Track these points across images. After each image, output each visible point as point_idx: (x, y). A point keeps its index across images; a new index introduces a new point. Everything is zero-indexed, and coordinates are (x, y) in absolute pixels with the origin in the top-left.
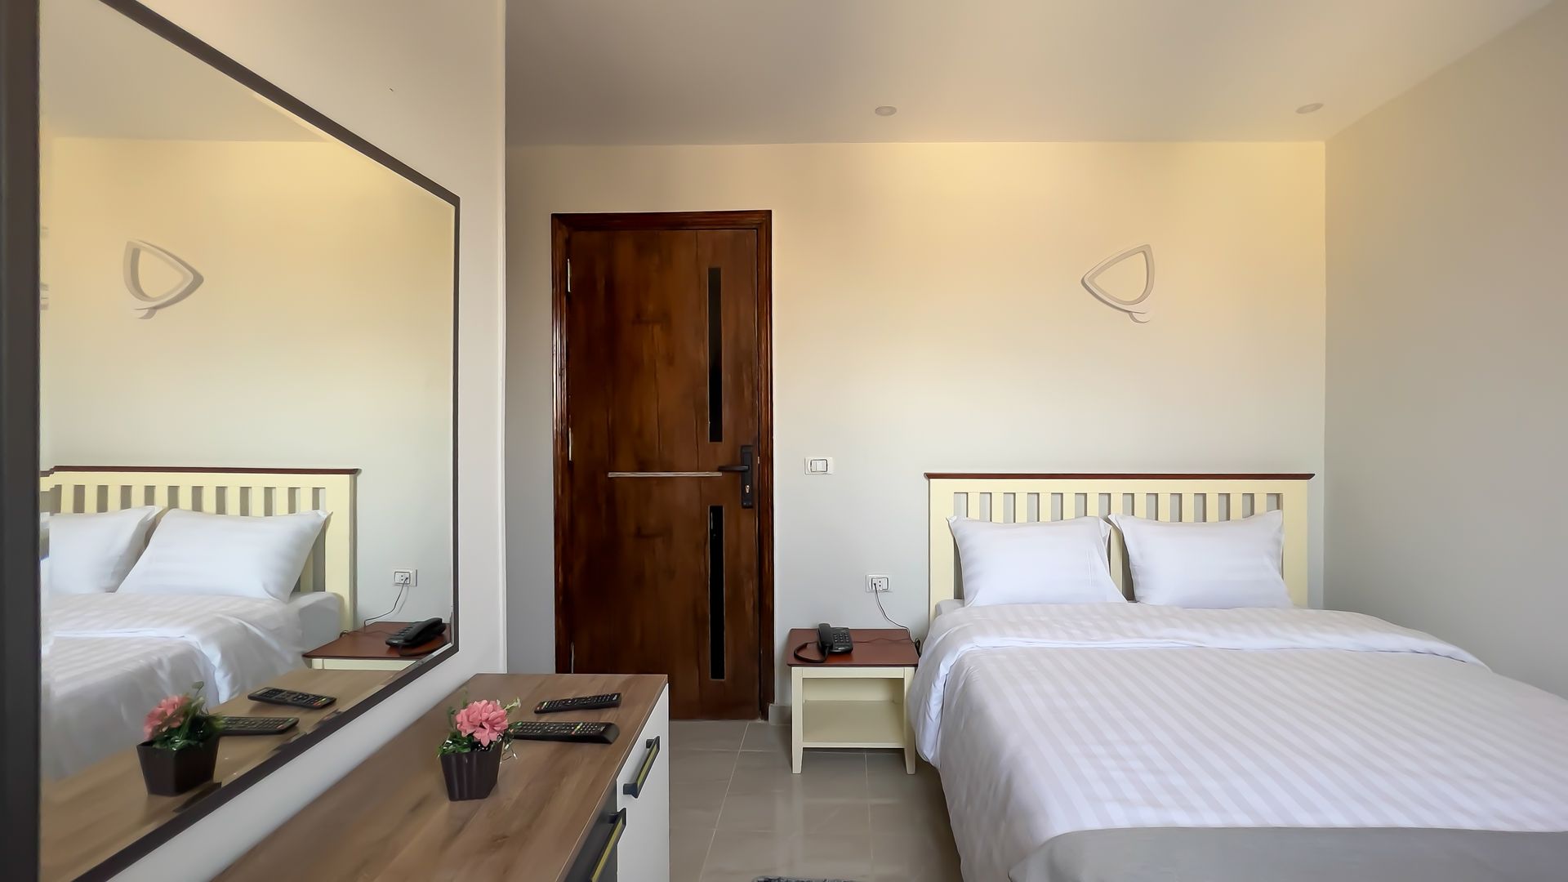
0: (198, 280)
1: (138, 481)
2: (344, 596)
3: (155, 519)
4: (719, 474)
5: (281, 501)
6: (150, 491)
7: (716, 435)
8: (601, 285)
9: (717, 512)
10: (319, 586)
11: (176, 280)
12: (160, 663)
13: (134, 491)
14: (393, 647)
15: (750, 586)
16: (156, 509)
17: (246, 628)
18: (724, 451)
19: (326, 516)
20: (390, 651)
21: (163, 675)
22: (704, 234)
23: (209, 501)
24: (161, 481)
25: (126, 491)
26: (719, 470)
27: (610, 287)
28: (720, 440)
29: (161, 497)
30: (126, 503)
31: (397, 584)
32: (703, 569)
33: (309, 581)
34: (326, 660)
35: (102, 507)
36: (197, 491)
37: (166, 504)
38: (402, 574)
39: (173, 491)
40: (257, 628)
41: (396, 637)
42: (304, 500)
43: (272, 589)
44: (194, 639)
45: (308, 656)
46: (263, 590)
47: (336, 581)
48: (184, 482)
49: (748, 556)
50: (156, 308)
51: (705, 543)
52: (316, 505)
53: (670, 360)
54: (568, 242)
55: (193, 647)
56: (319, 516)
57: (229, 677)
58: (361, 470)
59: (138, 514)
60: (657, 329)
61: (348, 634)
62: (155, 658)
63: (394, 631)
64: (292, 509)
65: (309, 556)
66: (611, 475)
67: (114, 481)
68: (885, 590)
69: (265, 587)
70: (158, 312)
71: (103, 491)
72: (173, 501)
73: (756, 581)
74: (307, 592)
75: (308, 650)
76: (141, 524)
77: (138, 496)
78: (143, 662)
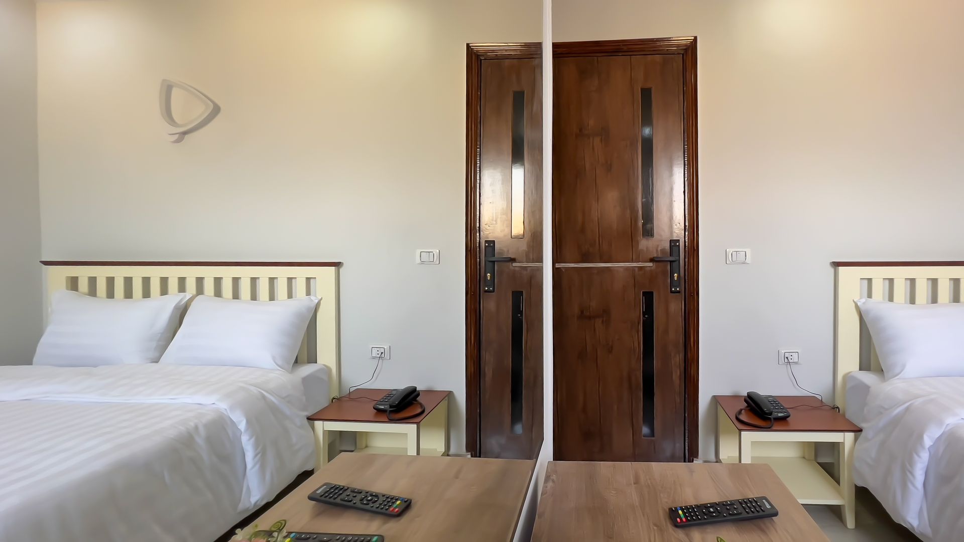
0: (216, 110)
1: (173, 273)
2: (332, 367)
3: (187, 303)
4: (651, 264)
5: (281, 288)
6: (182, 281)
7: (648, 231)
9: (648, 296)
10: (312, 359)
11: (200, 111)
12: (196, 428)
13: (170, 281)
14: (379, 411)
15: (677, 359)
16: (188, 295)
17: (264, 397)
19: (317, 301)
20: (376, 415)
21: (200, 441)
22: (637, 60)
23: (227, 288)
24: (191, 273)
25: (164, 281)
28: (651, 236)
29: (191, 286)
30: (164, 291)
31: (374, 358)
32: (636, 344)
33: (305, 356)
34: (326, 423)
35: (146, 294)
36: (218, 281)
37: (194, 292)
38: (378, 349)
39: (200, 281)
40: (273, 396)
41: (381, 402)
42: (300, 287)
43: (280, 363)
44: (223, 406)
45: (311, 419)
46: (273, 363)
47: (326, 355)
48: (209, 273)
49: (675, 333)
50: (185, 133)
51: (639, 323)
52: (308, 293)
53: (609, 167)
55: (223, 413)
56: (312, 301)
57: (253, 439)
58: (343, 263)
59: (174, 299)
60: (597, 140)
61: (337, 399)
62: (192, 424)
63: (379, 398)
64: (290, 296)
65: (305, 335)
67: (155, 273)
68: (796, 363)
69: (274, 359)
70: (186, 136)
71: (146, 281)
72: (200, 290)
73: (682, 355)
74: (303, 363)
75: (309, 413)
76: (176, 308)
77: (173, 285)
78: (182, 428)
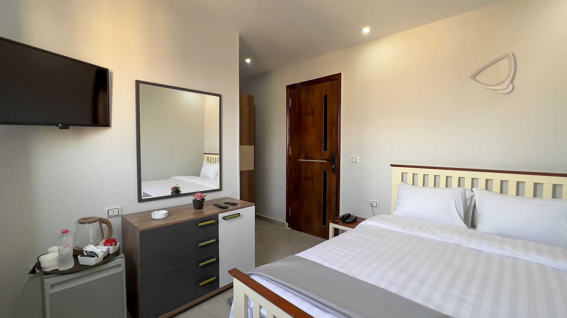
4: (326, 161)
7: (325, 149)
8: (297, 105)
9: (325, 173)
15: (334, 198)
18: (327, 154)
22: (323, 84)
26: (325, 160)
27: (300, 105)
28: (326, 150)
32: (321, 191)
49: (333, 188)
51: (322, 183)
53: (313, 126)
54: (290, 93)
60: (310, 116)
66: (299, 160)
68: (376, 207)
